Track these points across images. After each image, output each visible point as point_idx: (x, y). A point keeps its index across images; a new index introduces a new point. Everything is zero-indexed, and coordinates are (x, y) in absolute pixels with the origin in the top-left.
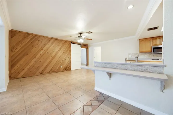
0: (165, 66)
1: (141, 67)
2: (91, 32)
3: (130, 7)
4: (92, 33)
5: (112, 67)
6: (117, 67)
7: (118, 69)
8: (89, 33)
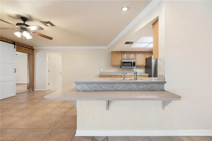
0: (165, 82)
1: (147, 85)
2: (52, 25)
3: (125, 9)
4: (53, 27)
5: (111, 89)
6: (119, 88)
7: (119, 90)
8: (48, 26)
